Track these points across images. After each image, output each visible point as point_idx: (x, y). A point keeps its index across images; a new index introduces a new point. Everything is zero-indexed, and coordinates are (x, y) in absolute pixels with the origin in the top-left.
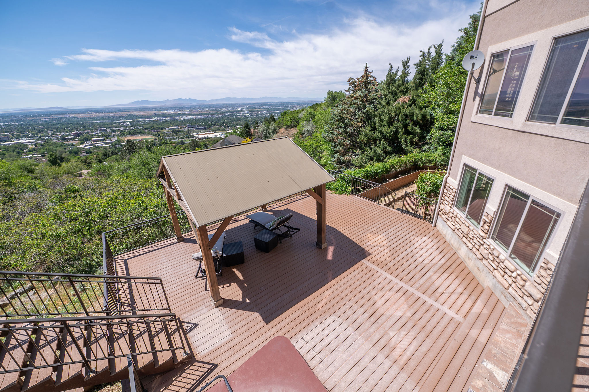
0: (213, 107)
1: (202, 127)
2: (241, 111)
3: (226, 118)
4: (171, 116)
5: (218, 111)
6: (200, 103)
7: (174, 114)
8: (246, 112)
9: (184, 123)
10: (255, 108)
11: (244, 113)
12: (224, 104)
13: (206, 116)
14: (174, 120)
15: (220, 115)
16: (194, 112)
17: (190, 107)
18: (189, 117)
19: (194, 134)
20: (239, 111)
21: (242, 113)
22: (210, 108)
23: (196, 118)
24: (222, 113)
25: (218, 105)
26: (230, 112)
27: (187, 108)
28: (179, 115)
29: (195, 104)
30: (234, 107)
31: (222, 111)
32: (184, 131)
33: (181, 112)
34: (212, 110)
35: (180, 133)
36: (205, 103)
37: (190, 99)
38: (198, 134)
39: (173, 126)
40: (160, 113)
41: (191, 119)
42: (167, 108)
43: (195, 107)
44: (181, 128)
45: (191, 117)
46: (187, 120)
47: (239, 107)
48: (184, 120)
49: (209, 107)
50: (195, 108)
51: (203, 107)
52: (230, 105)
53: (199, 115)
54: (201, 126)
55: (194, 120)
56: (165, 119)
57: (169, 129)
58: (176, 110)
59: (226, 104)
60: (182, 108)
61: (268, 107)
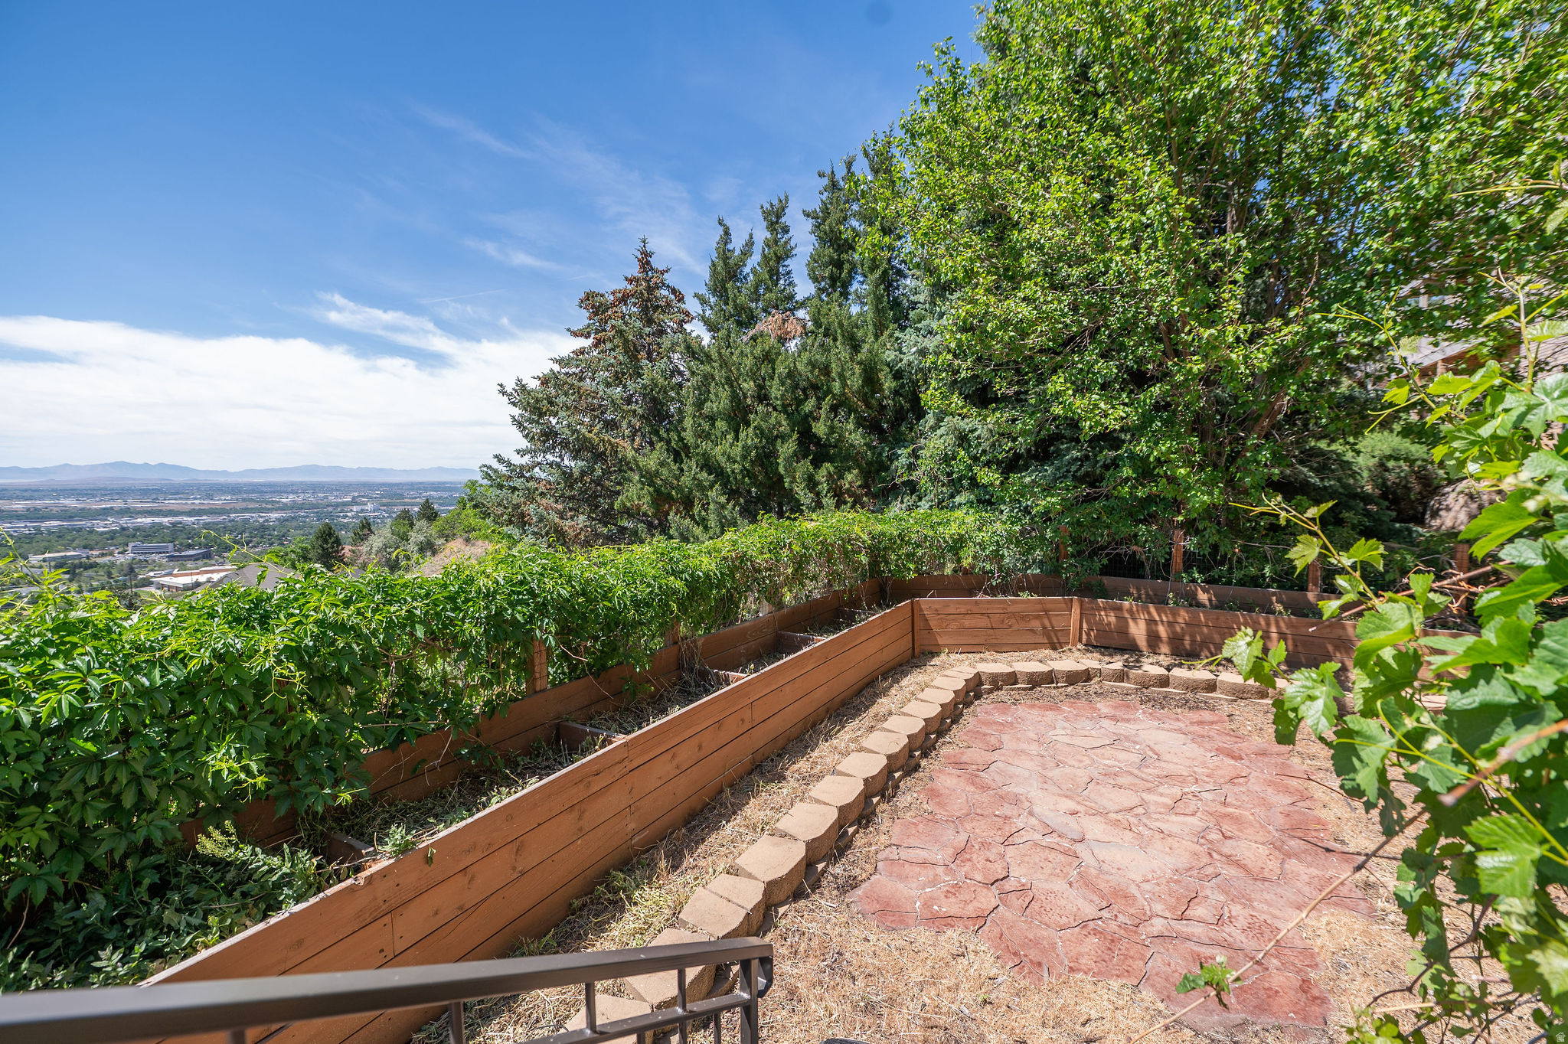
0: (253, 492)
1: (191, 552)
2: (354, 502)
3: (294, 524)
4: (67, 515)
5: (267, 503)
6: (202, 478)
7: (83, 509)
8: (369, 507)
9: (120, 540)
10: (402, 496)
11: (362, 511)
12: (293, 484)
13: (220, 519)
14: (79, 530)
15: (274, 515)
16: (172, 503)
17: (159, 491)
18: (149, 520)
19: (152, 574)
20: (345, 504)
21: (355, 508)
22: (240, 492)
23: (174, 524)
24: (284, 508)
25: (270, 485)
26: (312, 506)
27: (145, 492)
28: (105, 513)
29: (179, 479)
30: (331, 491)
31: (285, 504)
32: (113, 564)
33: (118, 504)
34: (244, 500)
35: (91, 572)
36: (222, 480)
37: (162, 466)
38: (170, 574)
39: (66, 550)
40: (19, 506)
41: (154, 525)
42: (53, 491)
43: (178, 491)
44: (103, 555)
45: (157, 520)
46: (137, 529)
47: (347, 493)
48: (124, 529)
49: (234, 489)
50: (177, 493)
51: (211, 490)
52: (315, 487)
53: (190, 514)
54: (190, 546)
55: (168, 528)
56: (37, 529)
57: (44, 560)
58: (94, 496)
59: (301, 483)
60: (122, 492)
61: (445, 495)
